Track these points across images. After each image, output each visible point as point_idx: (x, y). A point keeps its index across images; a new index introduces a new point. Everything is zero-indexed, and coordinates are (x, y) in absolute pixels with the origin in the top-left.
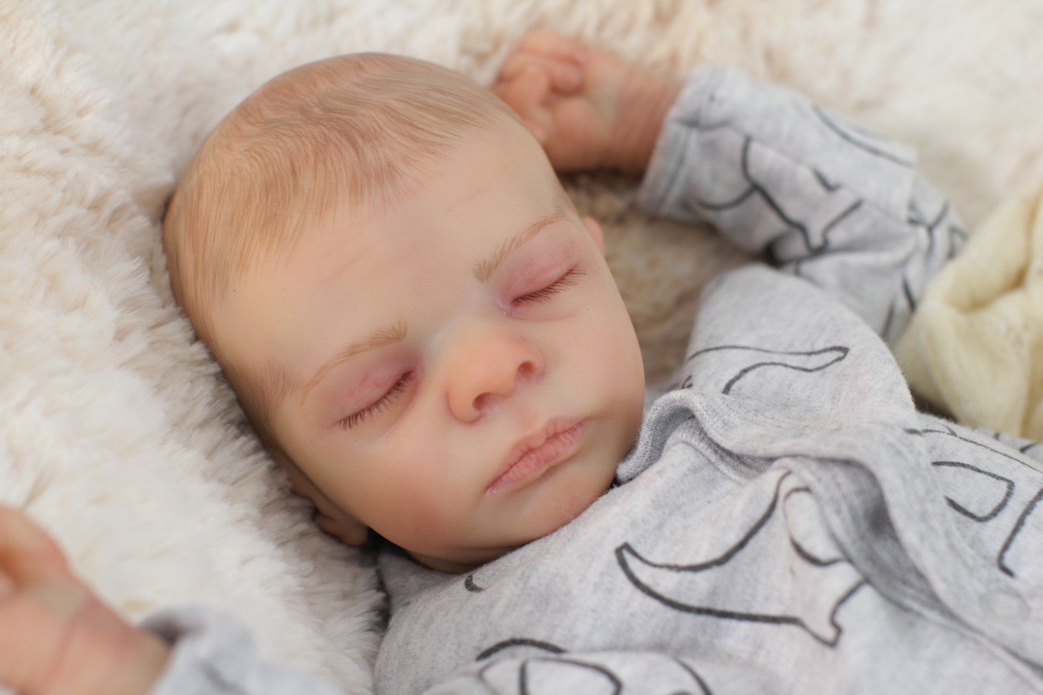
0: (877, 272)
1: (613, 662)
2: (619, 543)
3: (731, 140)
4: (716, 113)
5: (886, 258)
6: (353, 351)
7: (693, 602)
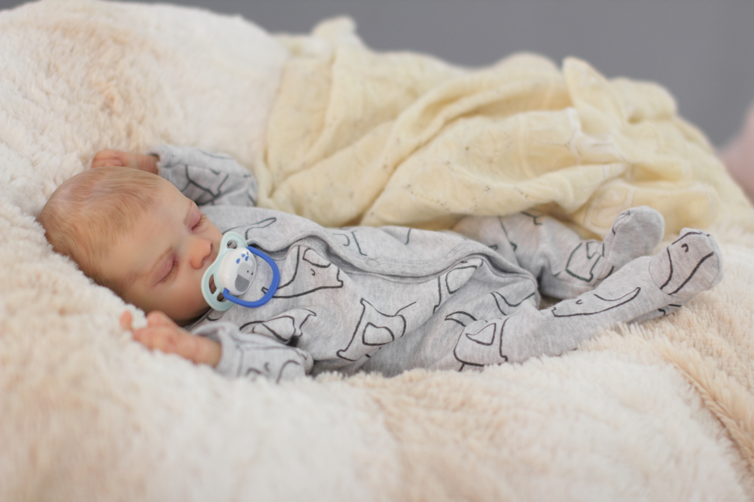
0: (240, 196)
1: (287, 314)
2: (261, 288)
3: (181, 167)
4: (175, 160)
5: (242, 190)
6: (161, 257)
7: (291, 294)
